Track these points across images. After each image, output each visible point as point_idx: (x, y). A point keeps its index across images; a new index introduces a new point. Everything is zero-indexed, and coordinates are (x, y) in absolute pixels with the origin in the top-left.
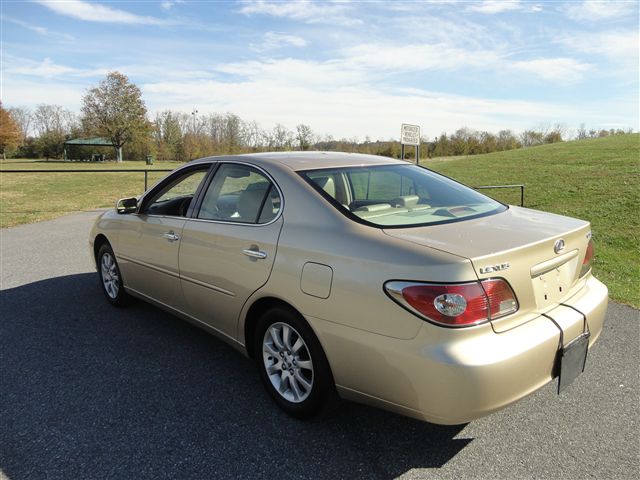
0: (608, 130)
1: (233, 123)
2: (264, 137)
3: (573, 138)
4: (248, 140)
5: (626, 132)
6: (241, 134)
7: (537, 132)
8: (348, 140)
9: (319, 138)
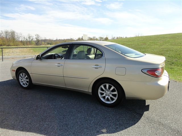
0: (118, 37)
1: (13, 33)
2: (24, 38)
3: (110, 39)
4: (19, 39)
5: (122, 37)
6: (16, 37)
7: (102, 37)
8: (51, 39)
9: (42, 38)
